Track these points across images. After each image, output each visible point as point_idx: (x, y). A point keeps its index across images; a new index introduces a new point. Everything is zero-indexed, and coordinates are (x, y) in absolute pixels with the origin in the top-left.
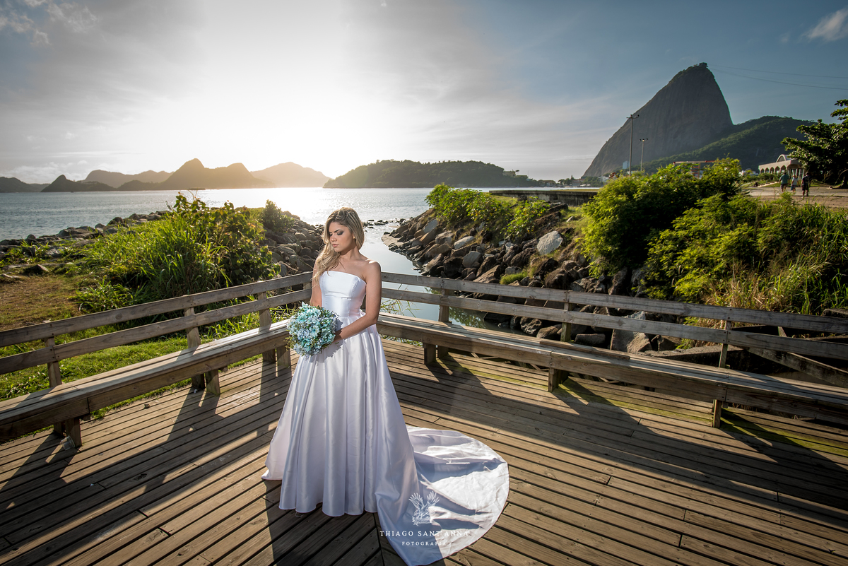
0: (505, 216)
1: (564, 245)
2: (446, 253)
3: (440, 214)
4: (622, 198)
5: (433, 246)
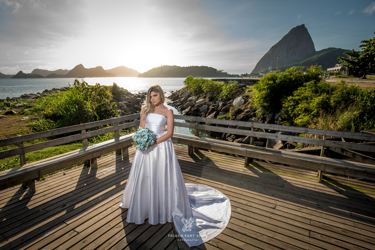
0: (218, 90)
1: (245, 103)
2: (193, 106)
3: (189, 89)
4: (271, 82)
5: (187, 103)
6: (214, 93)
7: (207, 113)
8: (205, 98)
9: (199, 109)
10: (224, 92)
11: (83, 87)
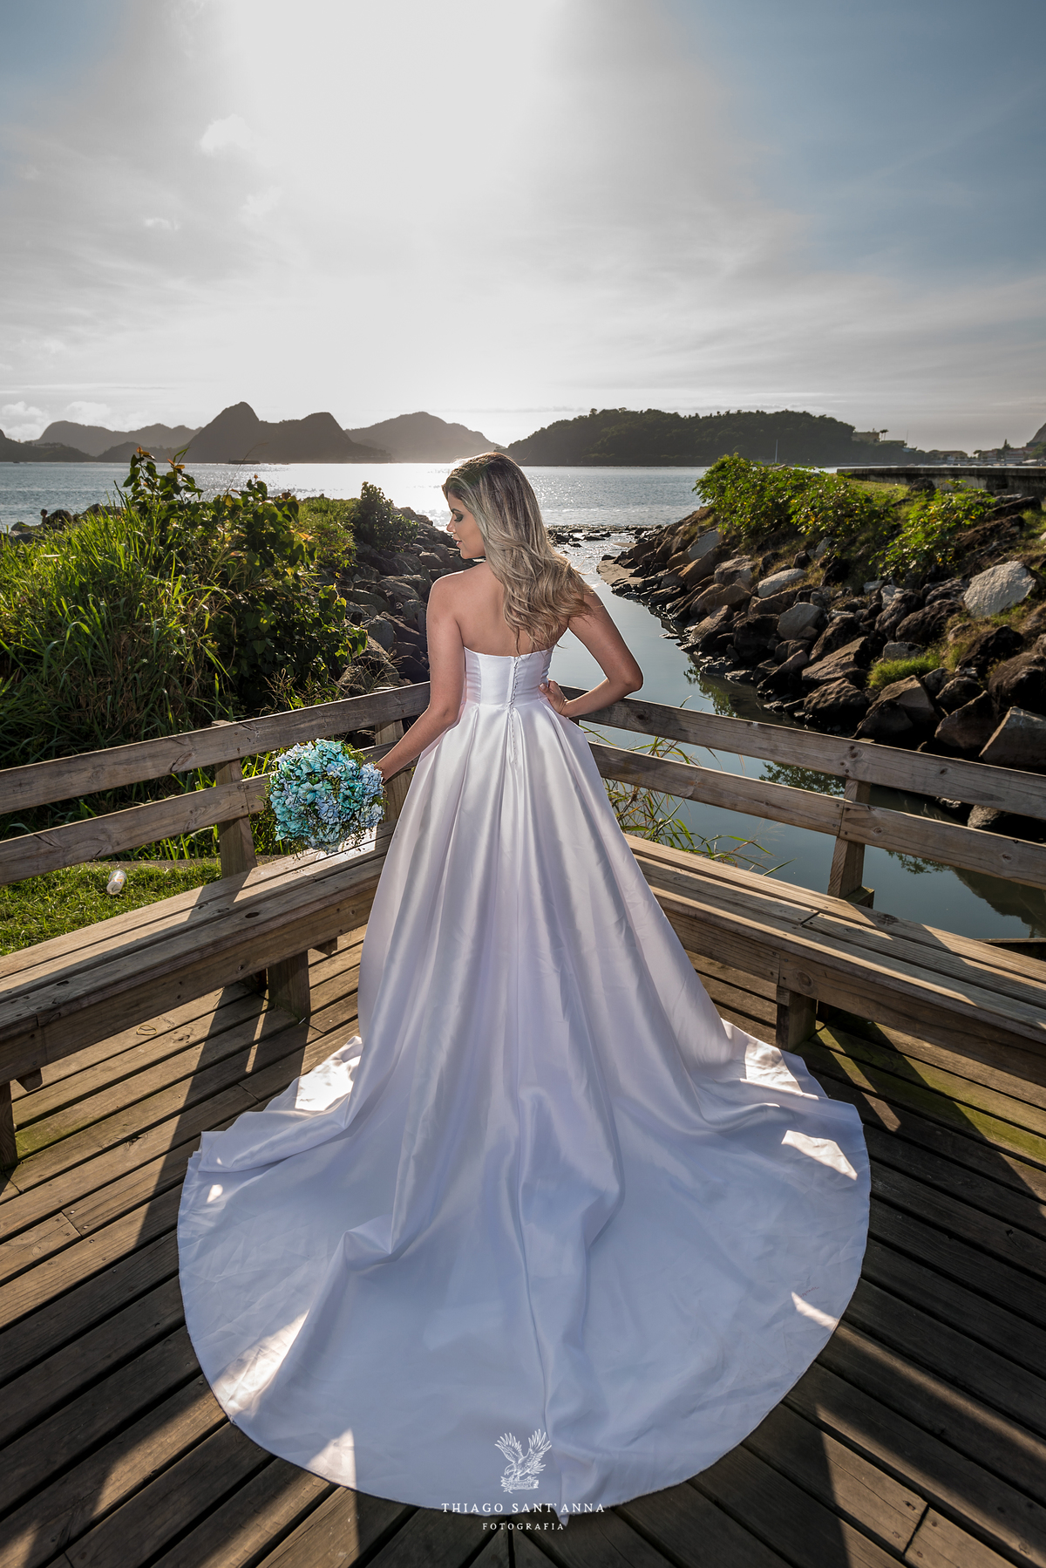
0: (885, 525)
2: (740, 605)
3: (724, 520)
5: (711, 588)
6: (853, 542)
7: (812, 641)
8: (803, 563)
9: (771, 620)
10: (913, 538)
11: (168, 497)
